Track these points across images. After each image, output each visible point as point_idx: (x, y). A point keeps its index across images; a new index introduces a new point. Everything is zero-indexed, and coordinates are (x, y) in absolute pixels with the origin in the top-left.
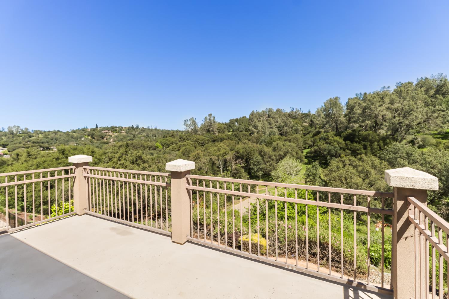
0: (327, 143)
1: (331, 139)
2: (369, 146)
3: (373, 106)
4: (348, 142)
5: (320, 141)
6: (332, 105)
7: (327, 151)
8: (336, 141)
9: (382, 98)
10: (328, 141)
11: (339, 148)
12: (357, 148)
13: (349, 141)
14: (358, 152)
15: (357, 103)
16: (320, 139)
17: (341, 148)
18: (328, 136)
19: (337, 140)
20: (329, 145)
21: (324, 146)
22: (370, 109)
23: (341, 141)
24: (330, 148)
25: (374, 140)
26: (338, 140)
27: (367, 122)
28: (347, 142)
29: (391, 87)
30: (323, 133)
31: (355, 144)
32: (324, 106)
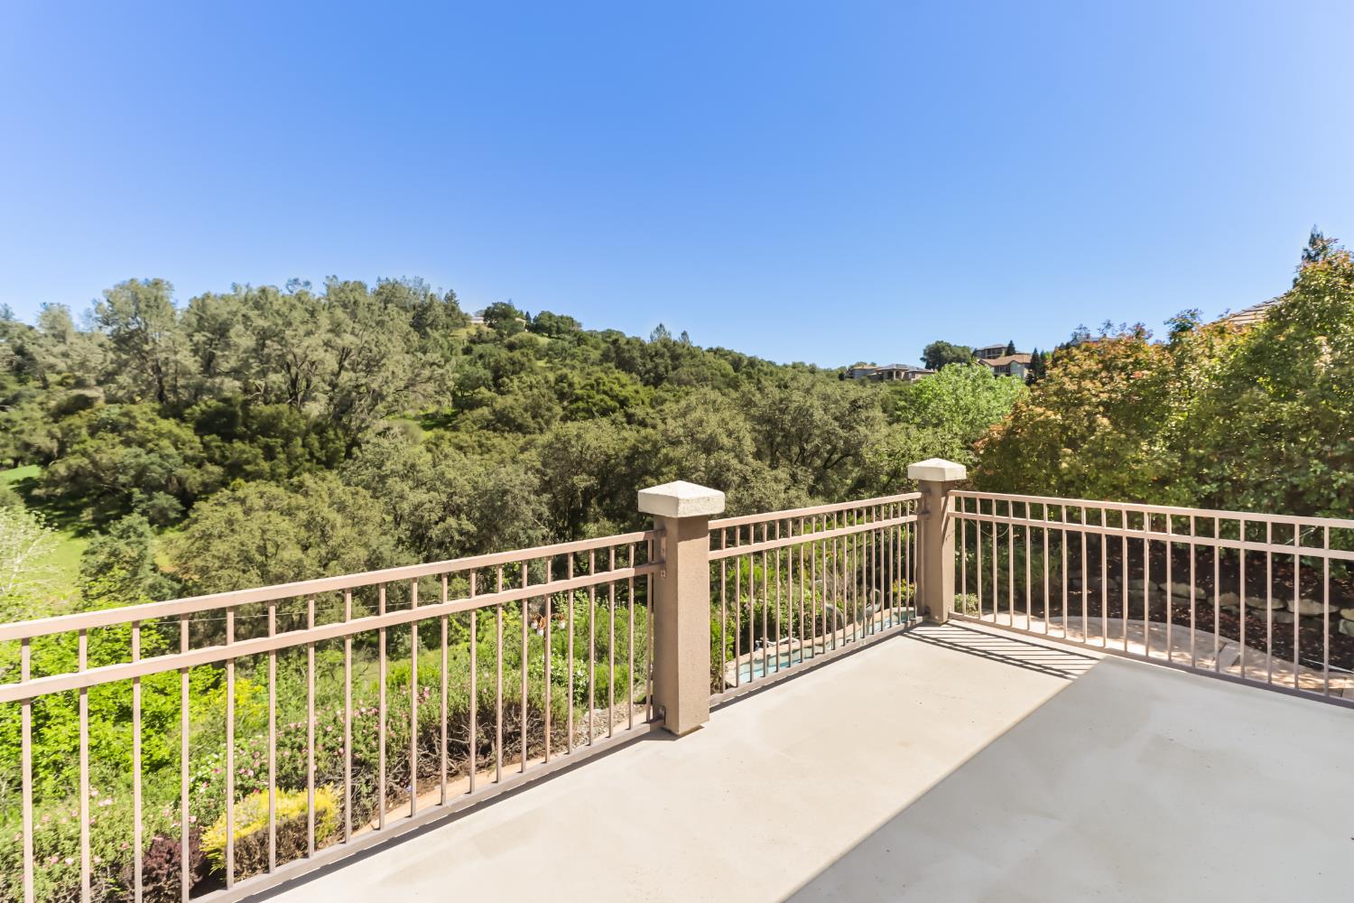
0: (127, 443)
1: (146, 429)
2: (280, 449)
3: (289, 333)
4: (214, 440)
5: (92, 435)
6: (142, 306)
7: (132, 472)
8: (169, 435)
9: (312, 313)
10: (131, 433)
11: (179, 460)
12: (245, 456)
13: (214, 436)
14: (248, 468)
15: (240, 315)
16: (94, 431)
17: (187, 460)
18: (134, 418)
19: (170, 432)
20: (139, 450)
21: (113, 452)
22: (283, 338)
23: (186, 433)
24: (144, 459)
25: (295, 431)
26: (176, 430)
27: (273, 377)
28: (207, 438)
29: (313, 283)
30: (100, 403)
31: (238, 445)
32: (106, 304)
